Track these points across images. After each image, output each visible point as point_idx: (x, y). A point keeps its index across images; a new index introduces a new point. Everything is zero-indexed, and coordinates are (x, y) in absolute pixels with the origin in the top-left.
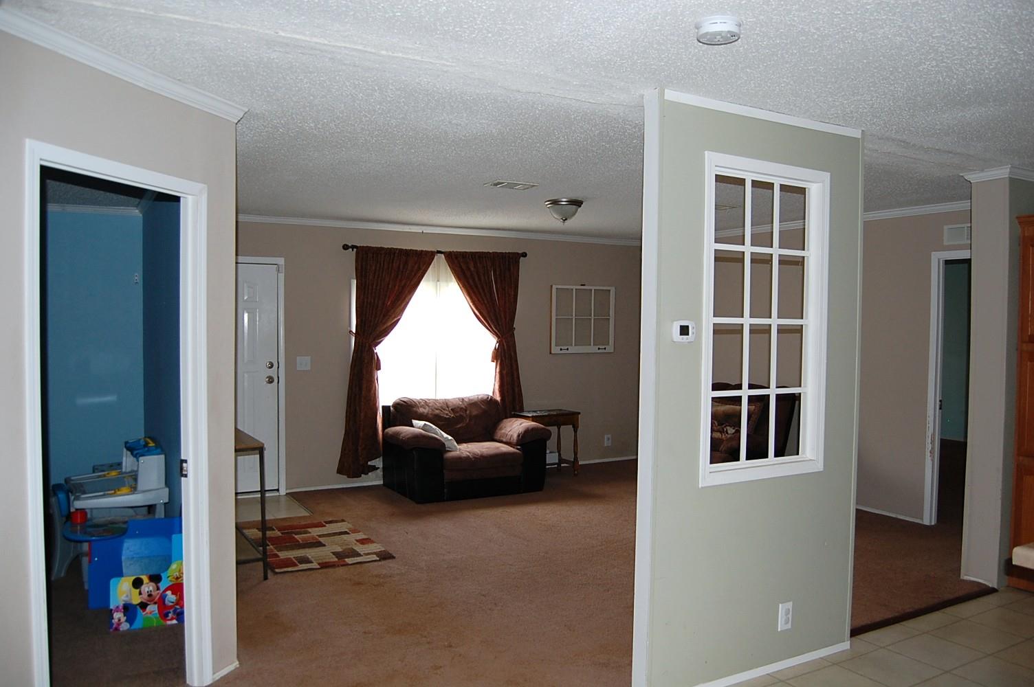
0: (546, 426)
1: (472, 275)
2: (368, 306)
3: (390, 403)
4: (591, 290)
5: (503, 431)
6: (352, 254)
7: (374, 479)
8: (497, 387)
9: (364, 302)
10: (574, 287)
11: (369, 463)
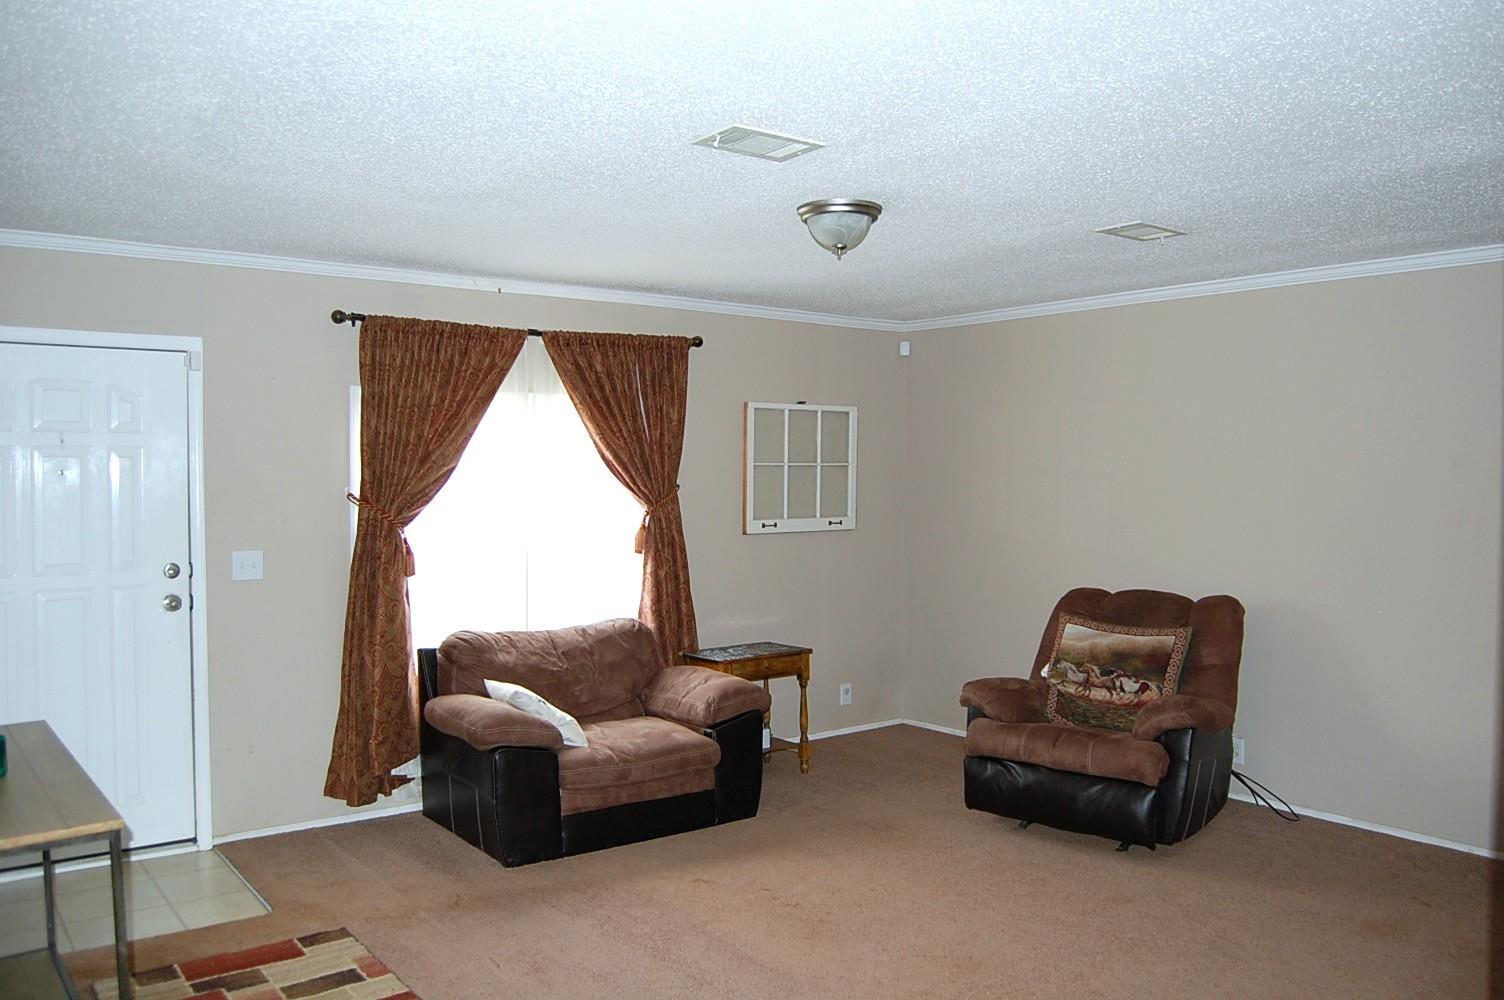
0: (751, 680)
1: (598, 379)
2: (388, 442)
3: (434, 642)
4: (816, 412)
5: (668, 695)
6: (352, 332)
7: (406, 801)
8: (648, 602)
9: (377, 434)
10: (787, 407)
11: (394, 772)
